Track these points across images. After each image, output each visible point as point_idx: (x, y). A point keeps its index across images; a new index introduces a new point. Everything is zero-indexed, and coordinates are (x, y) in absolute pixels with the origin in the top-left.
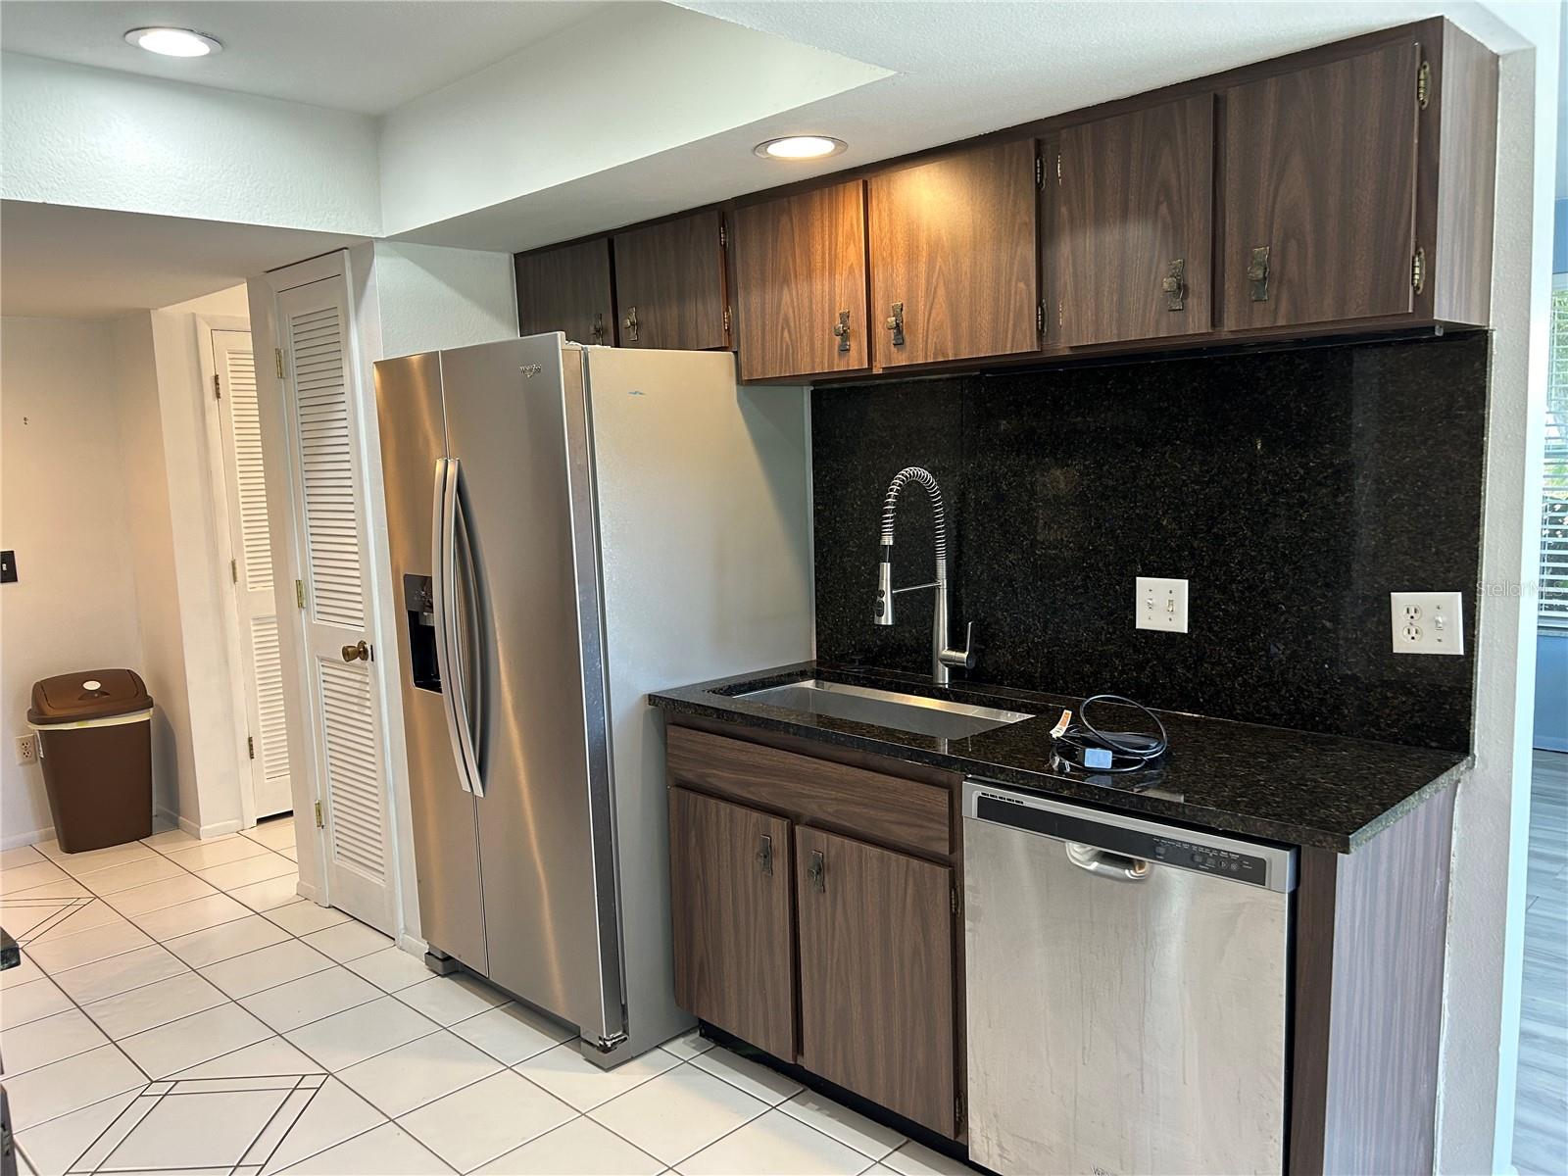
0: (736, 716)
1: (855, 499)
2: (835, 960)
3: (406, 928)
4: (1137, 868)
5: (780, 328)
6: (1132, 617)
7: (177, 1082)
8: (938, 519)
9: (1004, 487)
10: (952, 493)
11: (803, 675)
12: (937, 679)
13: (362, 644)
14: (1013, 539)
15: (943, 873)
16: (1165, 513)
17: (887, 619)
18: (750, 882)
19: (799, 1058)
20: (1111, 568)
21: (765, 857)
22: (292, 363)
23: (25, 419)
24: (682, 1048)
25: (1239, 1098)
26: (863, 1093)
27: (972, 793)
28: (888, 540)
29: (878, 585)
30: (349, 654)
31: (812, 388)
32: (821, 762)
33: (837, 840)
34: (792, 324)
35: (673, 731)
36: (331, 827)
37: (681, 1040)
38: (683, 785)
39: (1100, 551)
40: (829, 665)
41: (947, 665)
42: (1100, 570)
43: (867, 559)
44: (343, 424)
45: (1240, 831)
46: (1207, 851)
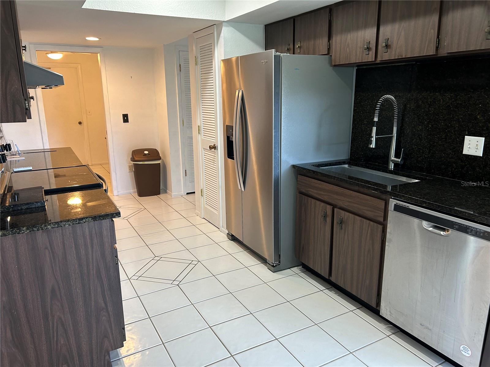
0: (319, 173)
1: (368, 106)
2: (343, 250)
3: (222, 226)
4: (446, 232)
5: (346, 47)
6: (462, 150)
7: (162, 257)
8: (395, 113)
9: (420, 103)
10: (401, 105)
11: (344, 163)
12: (390, 167)
13: (214, 145)
14: (422, 121)
15: (380, 227)
16: (479, 114)
17: (373, 146)
18: (319, 224)
19: (330, 277)
20: (456, 132)
21: (324, 217)
22: (199, 60)
23: (131, 77)
24: (296, 270)
25: (473, 309)
26: (349, 290)
27: (393, 202)
28: (376, 119)
29: (371, 135)
30: (211, 148)
31: (357, 68)
32: (344, 189)
33: (347, 214)
34: (350, 46)
35: (299, 177)
36: (205, 196)
37: (296, 268)
38: (301, 193)
39: (453, 126)
40: (353, 160)
41: (393, 163)
42: (452, 133)
43: (370, 126)
44: (212, 79)
45: (485, 223)
46: (472, 228)
